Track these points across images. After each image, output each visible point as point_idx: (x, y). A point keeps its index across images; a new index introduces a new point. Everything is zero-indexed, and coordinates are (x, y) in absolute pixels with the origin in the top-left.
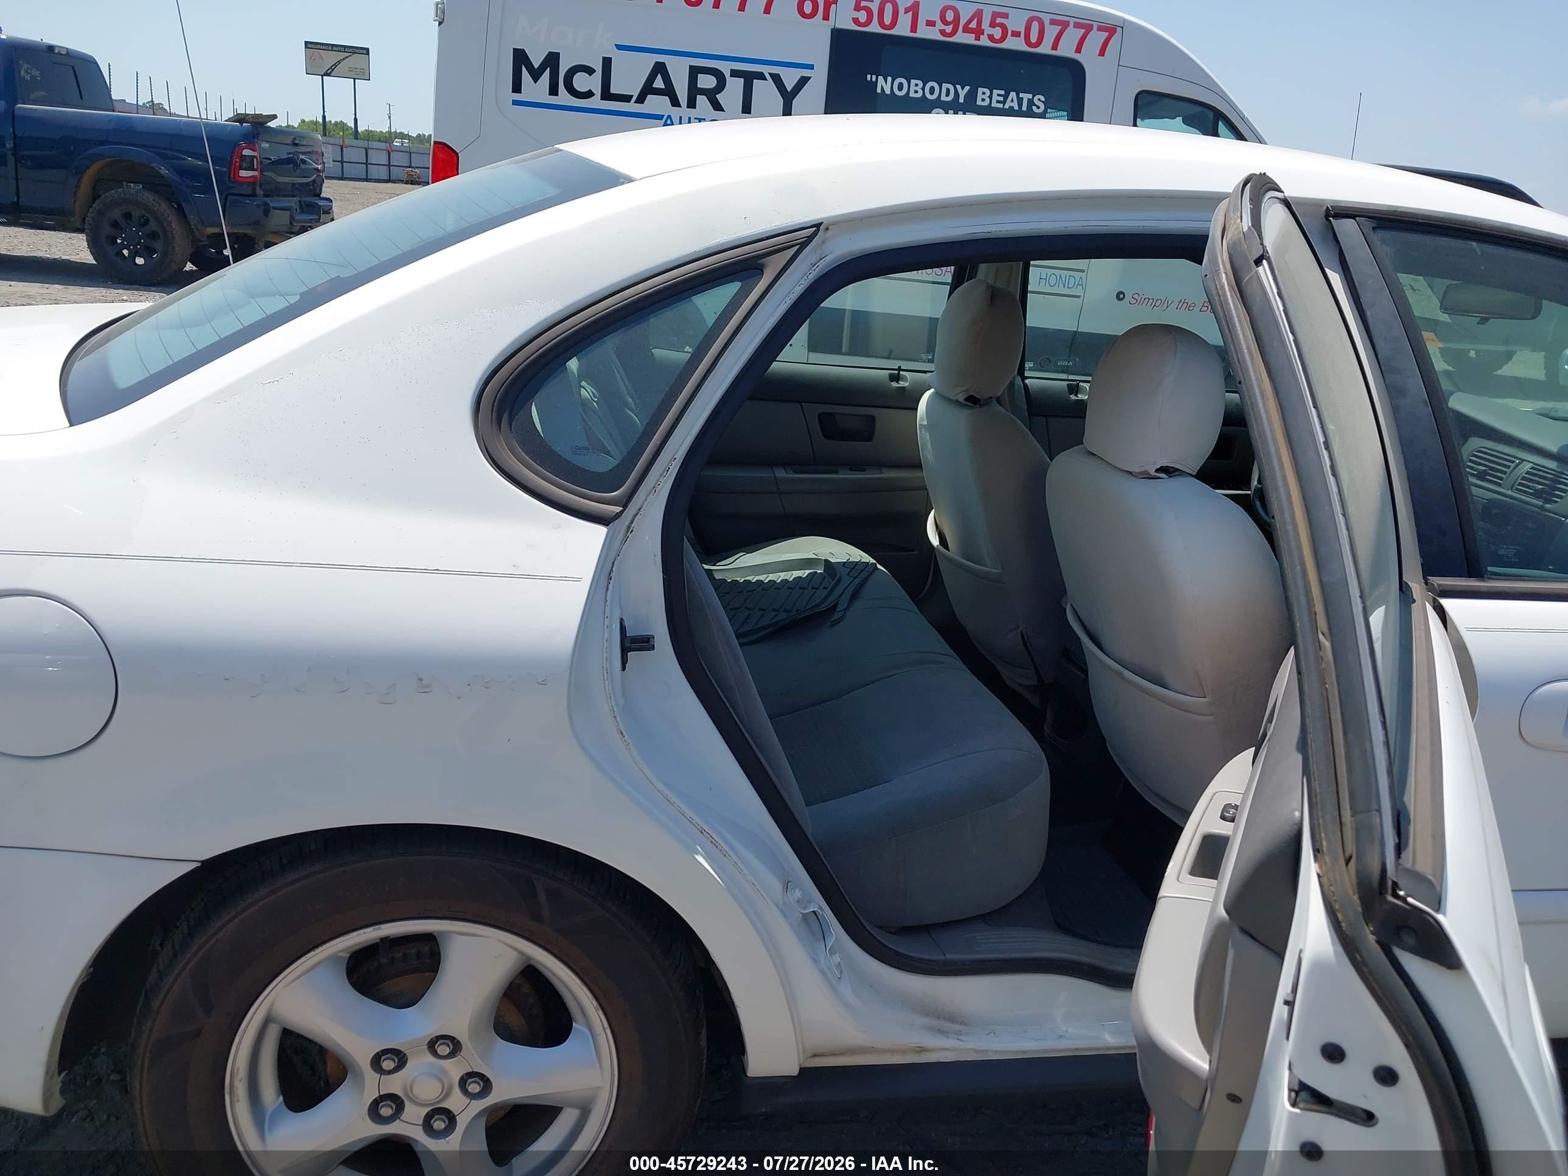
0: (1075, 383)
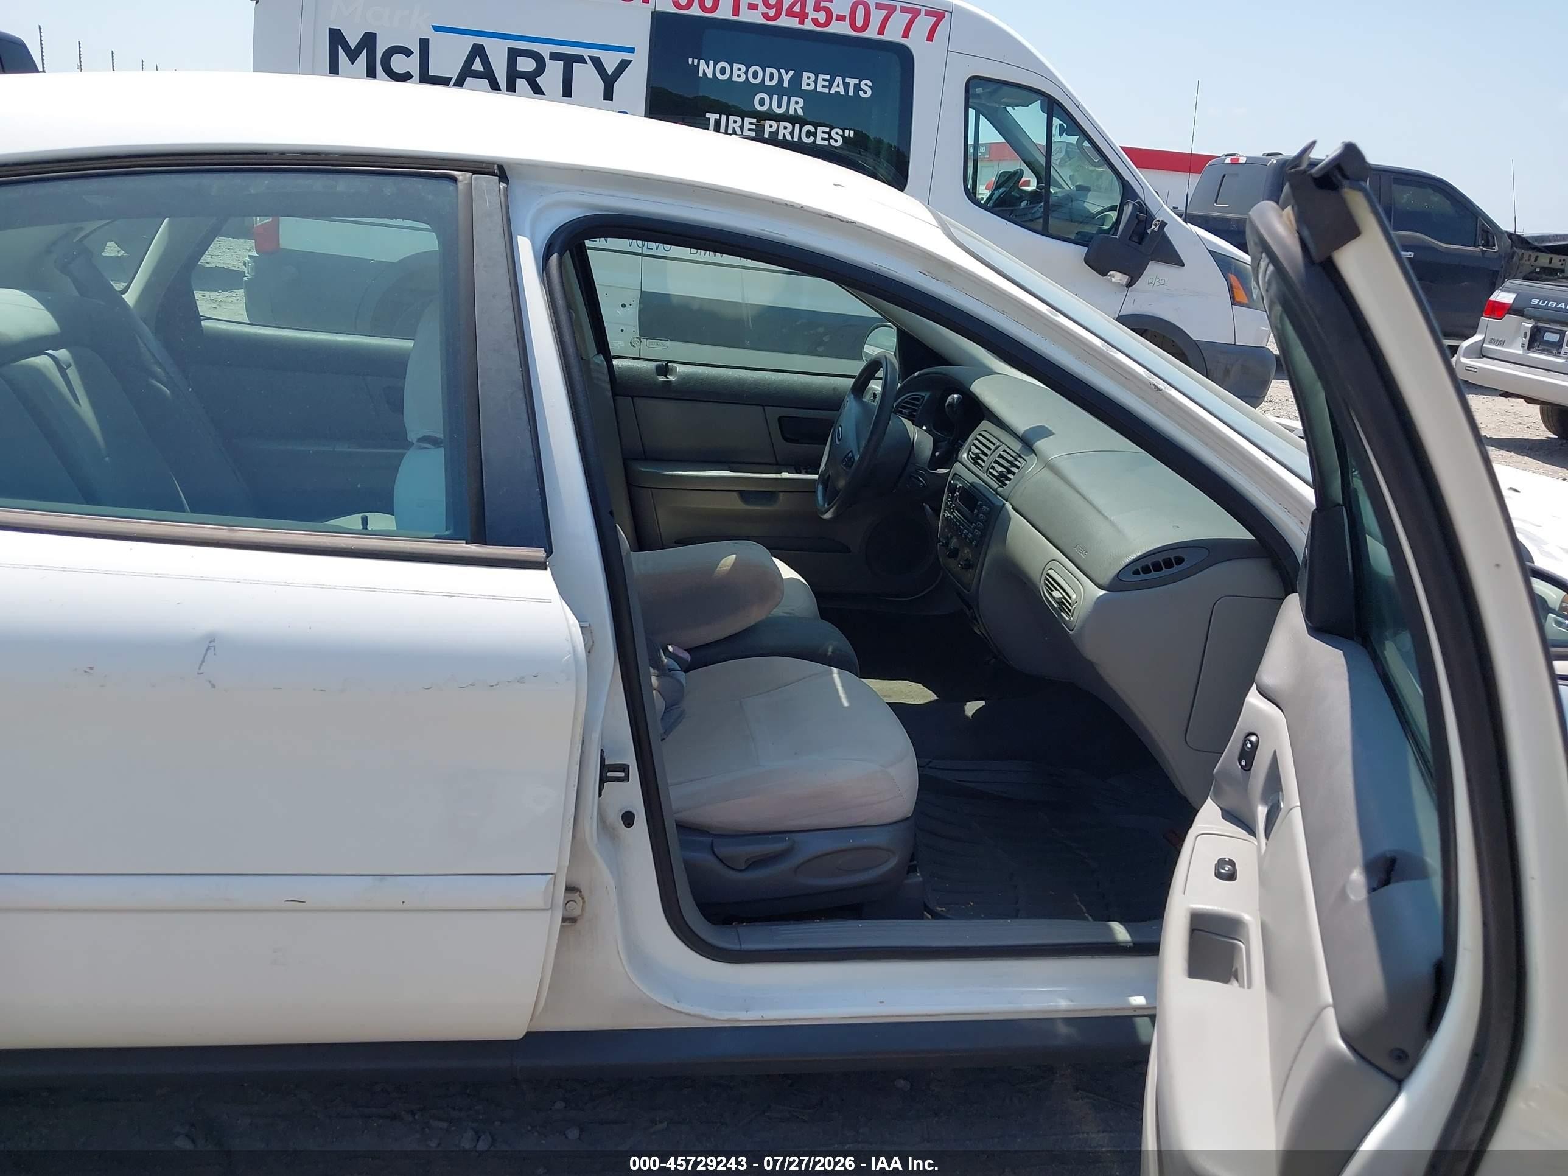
0: (664, 363)
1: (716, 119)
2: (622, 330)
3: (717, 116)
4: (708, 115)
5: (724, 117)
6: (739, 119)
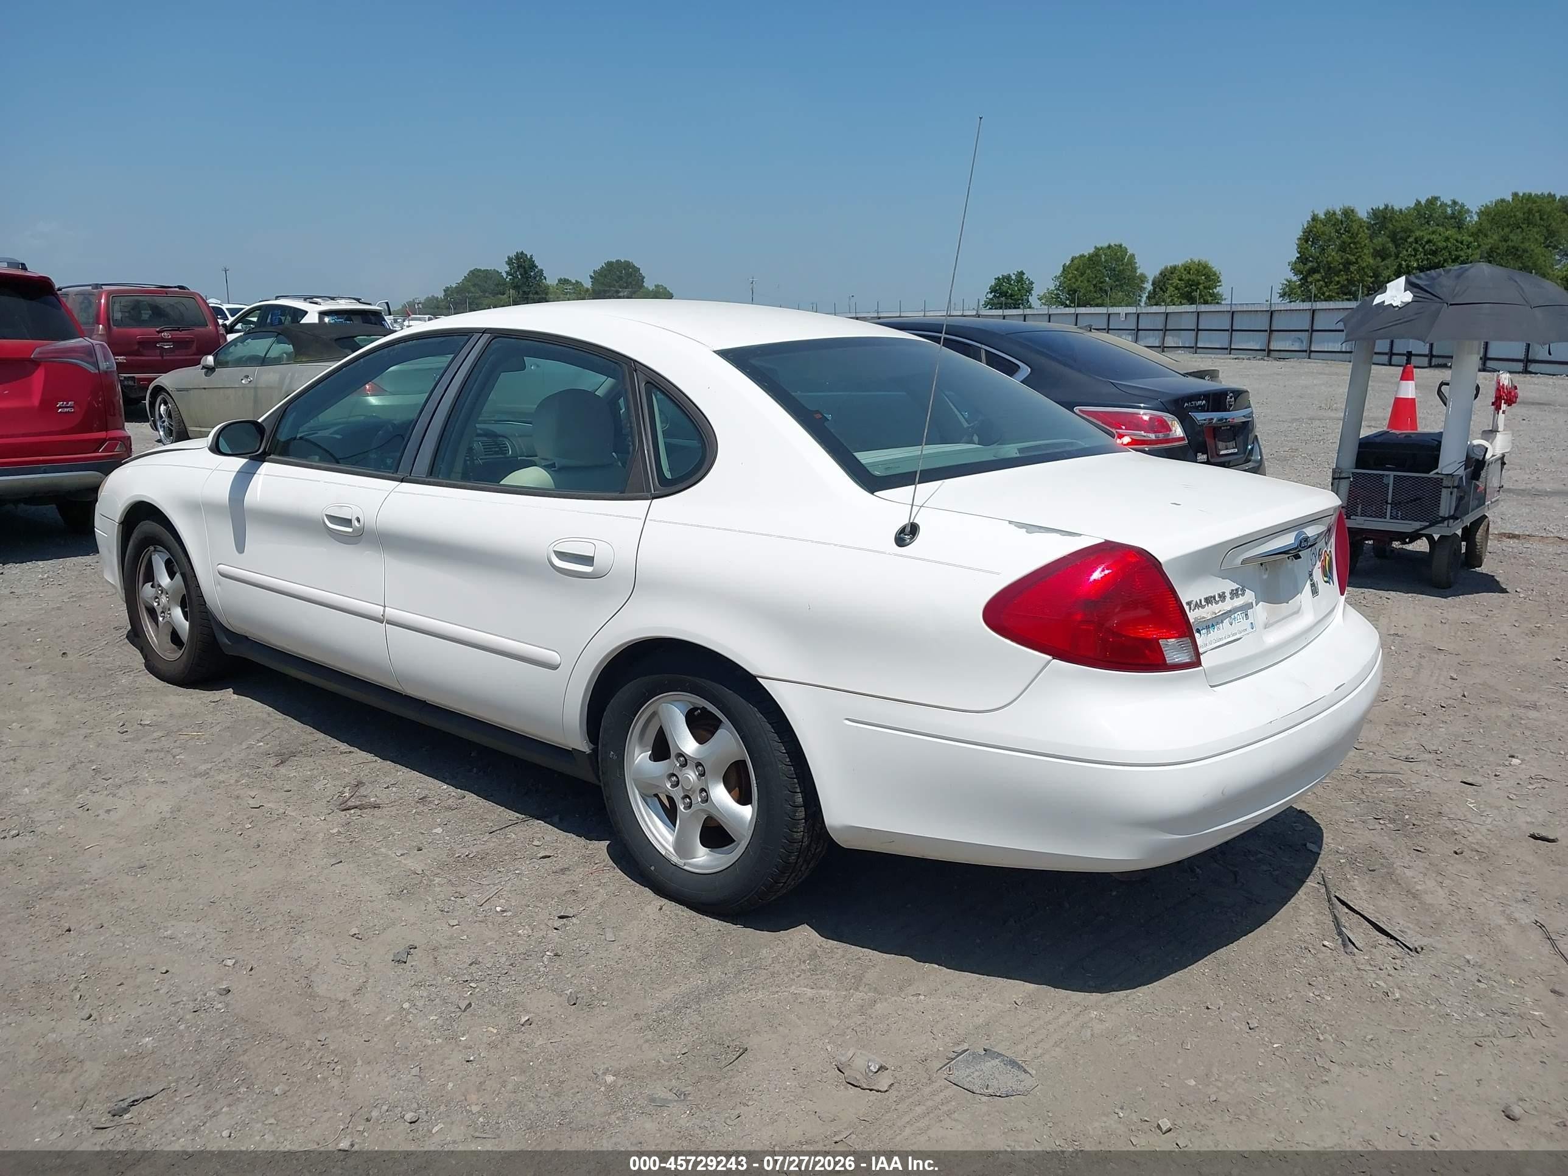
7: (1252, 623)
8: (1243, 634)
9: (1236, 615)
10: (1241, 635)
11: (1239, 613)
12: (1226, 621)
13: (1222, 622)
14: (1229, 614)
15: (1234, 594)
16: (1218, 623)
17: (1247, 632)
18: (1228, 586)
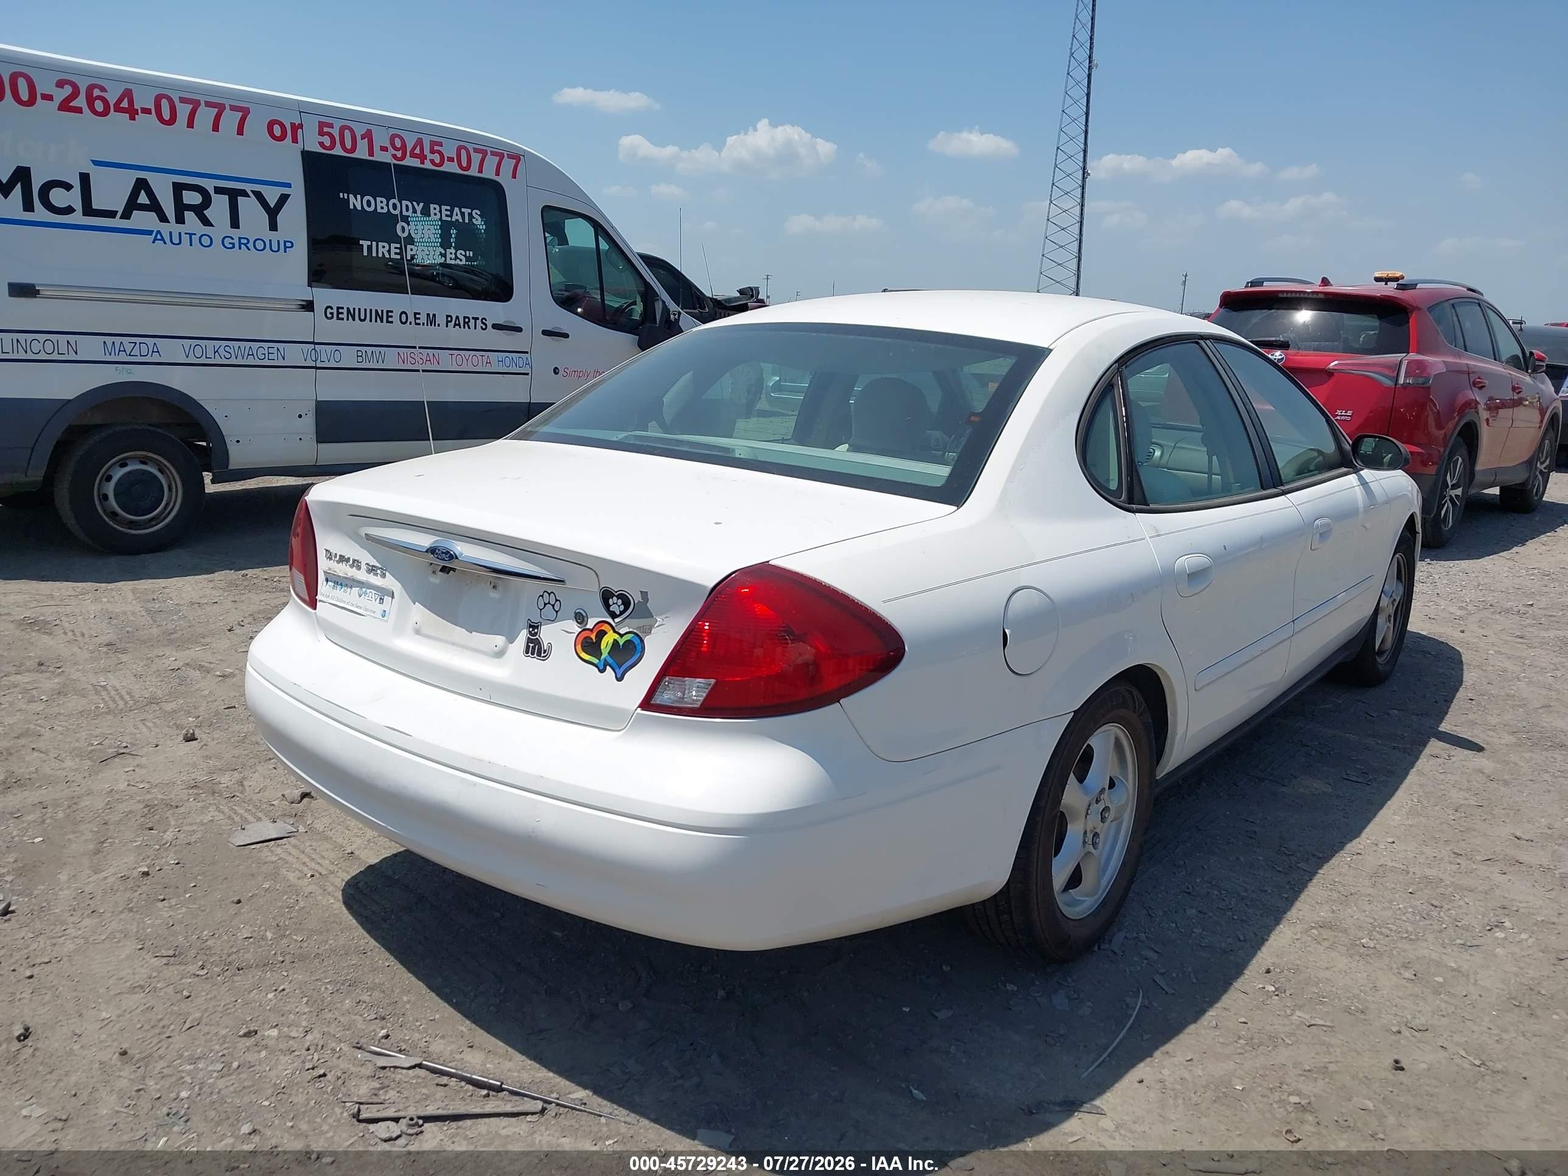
1: (368, 246)
2: (300, 439)
3: (369, 243)
4: (361, 242)
5: (374, 243)
6: (386, 245)
7: (385, 611)
8: (369, 613)
9: (368, 591)
10: (366, 613)
11: (374, 592)
12: (356, 590)
13: (351, 587)
14: (361, 584)
15: (372, 569)
16: (346, 586)
17: (373, 615)
18: (366, 558)
